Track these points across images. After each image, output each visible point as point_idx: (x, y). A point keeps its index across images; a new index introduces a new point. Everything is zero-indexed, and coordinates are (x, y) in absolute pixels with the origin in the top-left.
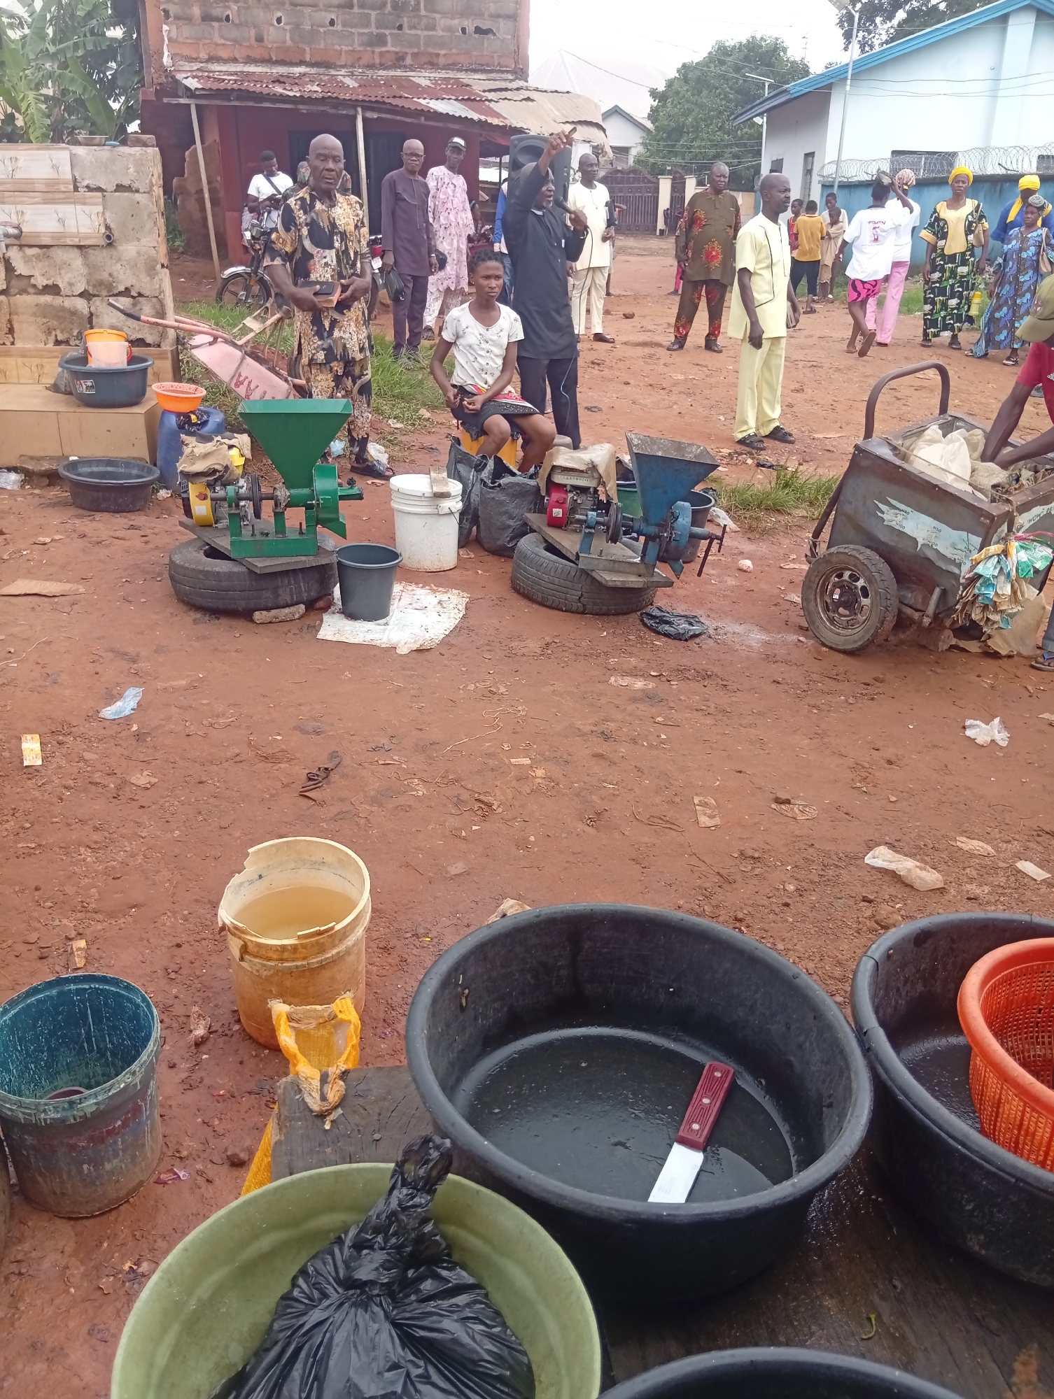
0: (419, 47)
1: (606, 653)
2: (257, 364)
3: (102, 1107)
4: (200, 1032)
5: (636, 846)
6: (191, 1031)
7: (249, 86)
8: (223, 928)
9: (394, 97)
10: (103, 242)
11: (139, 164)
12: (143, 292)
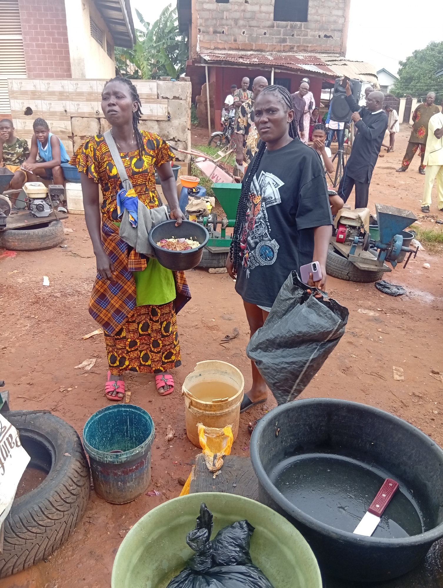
0: (300, 43)
1: (358, 299)
2: (221, 170)
3: (129, 459)
4: (170, 436)
5: (364, 384)
6: (167, 435)
7: (229, 59)
8: (183, 394)
9: (288, 64)
10: (166, 119)
11: (183, 88)
12: (179, 139)
